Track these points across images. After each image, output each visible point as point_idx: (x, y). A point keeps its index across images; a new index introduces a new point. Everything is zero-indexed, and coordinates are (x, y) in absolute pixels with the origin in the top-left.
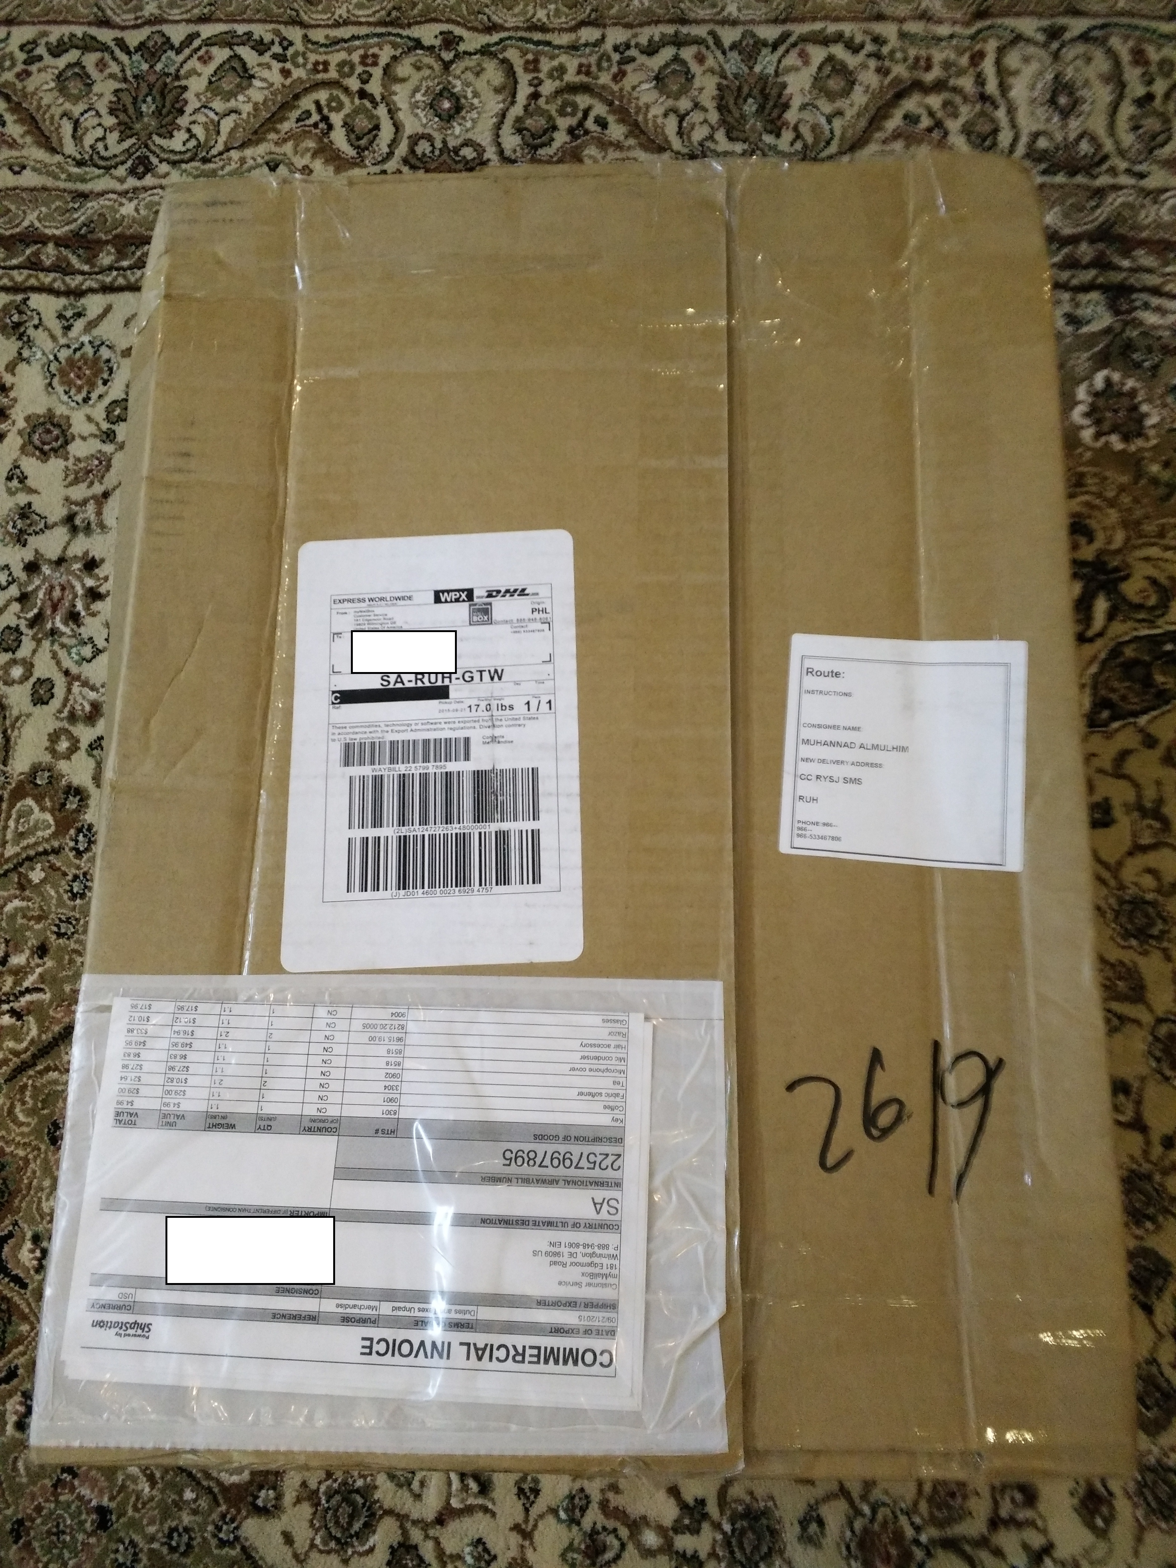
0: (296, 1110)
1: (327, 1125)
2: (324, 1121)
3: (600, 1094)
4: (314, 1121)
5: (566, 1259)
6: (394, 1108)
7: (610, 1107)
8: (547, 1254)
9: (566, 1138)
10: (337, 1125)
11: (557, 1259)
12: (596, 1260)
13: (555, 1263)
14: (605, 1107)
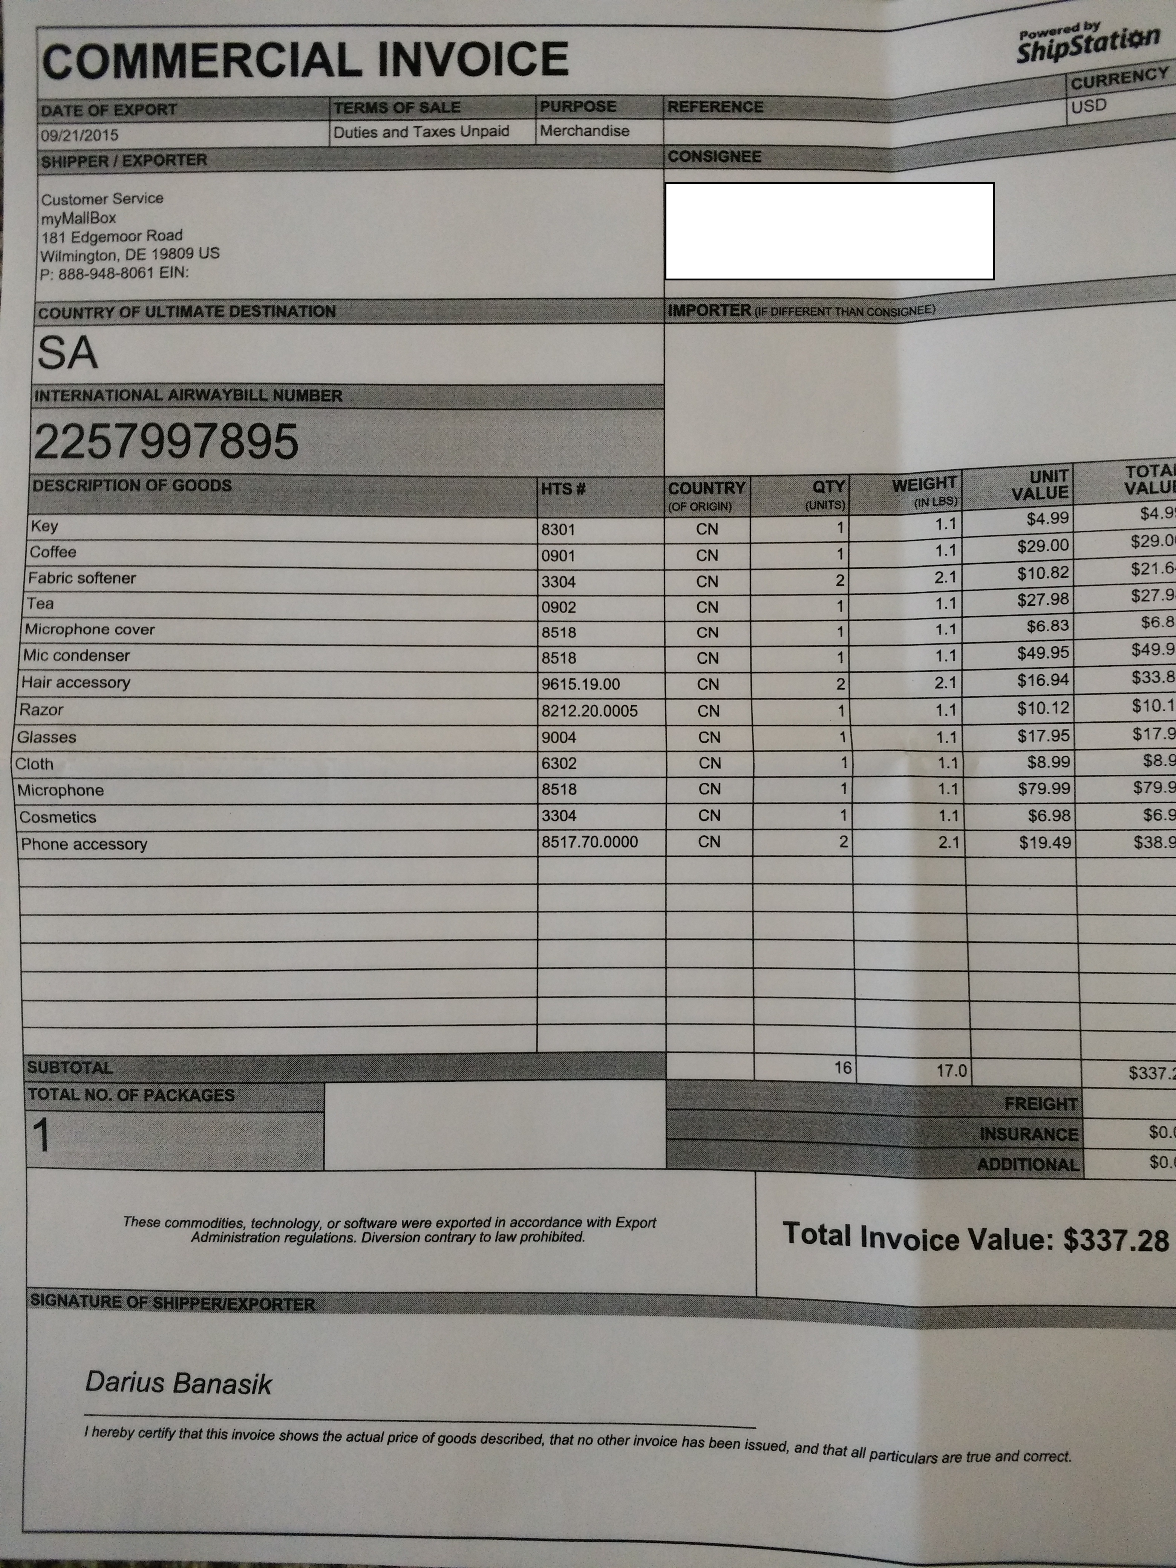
0: (764, 527)
1: (692, 498)
2: (700, 506)
3: (82, 579)
4: (721, 506)
5: (150, 246)
6: (550, 538)
7: (62, 553)
8: (189, 253)
9: (160, 485)
10: (671, 499)
11: (168, 245)
12: (86, 248)
13: (171, 237)
14: (72, 553)
